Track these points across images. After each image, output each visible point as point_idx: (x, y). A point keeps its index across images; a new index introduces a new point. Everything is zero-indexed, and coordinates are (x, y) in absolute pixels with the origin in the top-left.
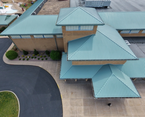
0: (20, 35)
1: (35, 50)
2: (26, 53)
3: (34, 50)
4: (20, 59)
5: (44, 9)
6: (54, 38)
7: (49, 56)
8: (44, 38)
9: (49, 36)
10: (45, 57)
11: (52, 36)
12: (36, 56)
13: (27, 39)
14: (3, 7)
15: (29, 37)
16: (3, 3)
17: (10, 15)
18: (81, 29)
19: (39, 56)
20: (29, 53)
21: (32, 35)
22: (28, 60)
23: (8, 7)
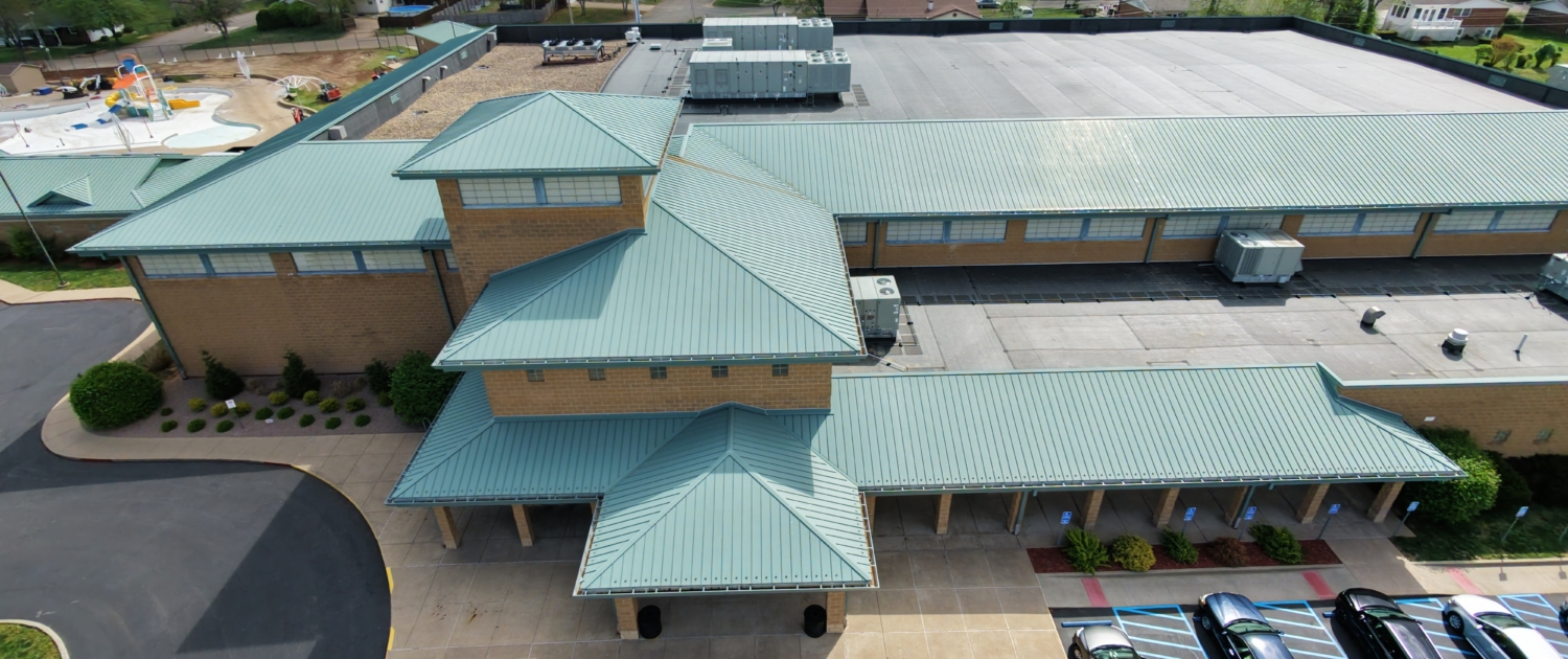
0: (204, 253)
1: (295, 362)
2: (224, 381)
3: (286, 363)
4: (169, 427)
5: (420, 112)
6: (433, 272)
7: (387, 403)
8: (365, 275)
9: (395, 261)
10: (358, 406)
11: (417, 261)
12: (295, 404)
13: (246, 279)
14: (156, 107)
15: (266, 264)
16: (166, 79)
17: (186, 155)
18: (550, 200)
19: (313, 402)
20: (248, 382)
21: (282, 254)
22: (225, 428)
23: (196, 104)
